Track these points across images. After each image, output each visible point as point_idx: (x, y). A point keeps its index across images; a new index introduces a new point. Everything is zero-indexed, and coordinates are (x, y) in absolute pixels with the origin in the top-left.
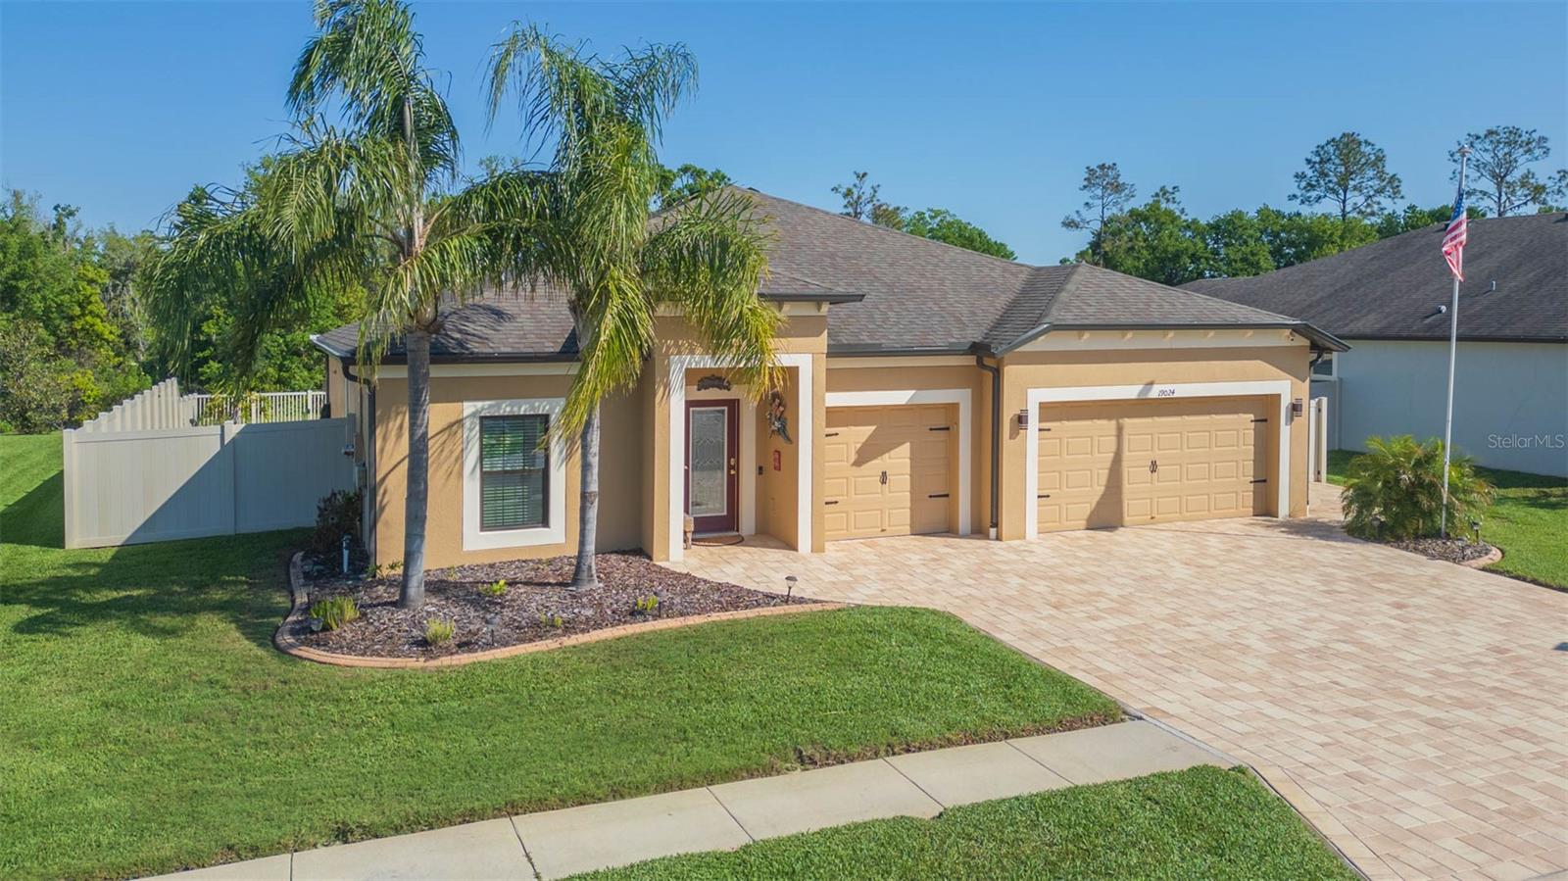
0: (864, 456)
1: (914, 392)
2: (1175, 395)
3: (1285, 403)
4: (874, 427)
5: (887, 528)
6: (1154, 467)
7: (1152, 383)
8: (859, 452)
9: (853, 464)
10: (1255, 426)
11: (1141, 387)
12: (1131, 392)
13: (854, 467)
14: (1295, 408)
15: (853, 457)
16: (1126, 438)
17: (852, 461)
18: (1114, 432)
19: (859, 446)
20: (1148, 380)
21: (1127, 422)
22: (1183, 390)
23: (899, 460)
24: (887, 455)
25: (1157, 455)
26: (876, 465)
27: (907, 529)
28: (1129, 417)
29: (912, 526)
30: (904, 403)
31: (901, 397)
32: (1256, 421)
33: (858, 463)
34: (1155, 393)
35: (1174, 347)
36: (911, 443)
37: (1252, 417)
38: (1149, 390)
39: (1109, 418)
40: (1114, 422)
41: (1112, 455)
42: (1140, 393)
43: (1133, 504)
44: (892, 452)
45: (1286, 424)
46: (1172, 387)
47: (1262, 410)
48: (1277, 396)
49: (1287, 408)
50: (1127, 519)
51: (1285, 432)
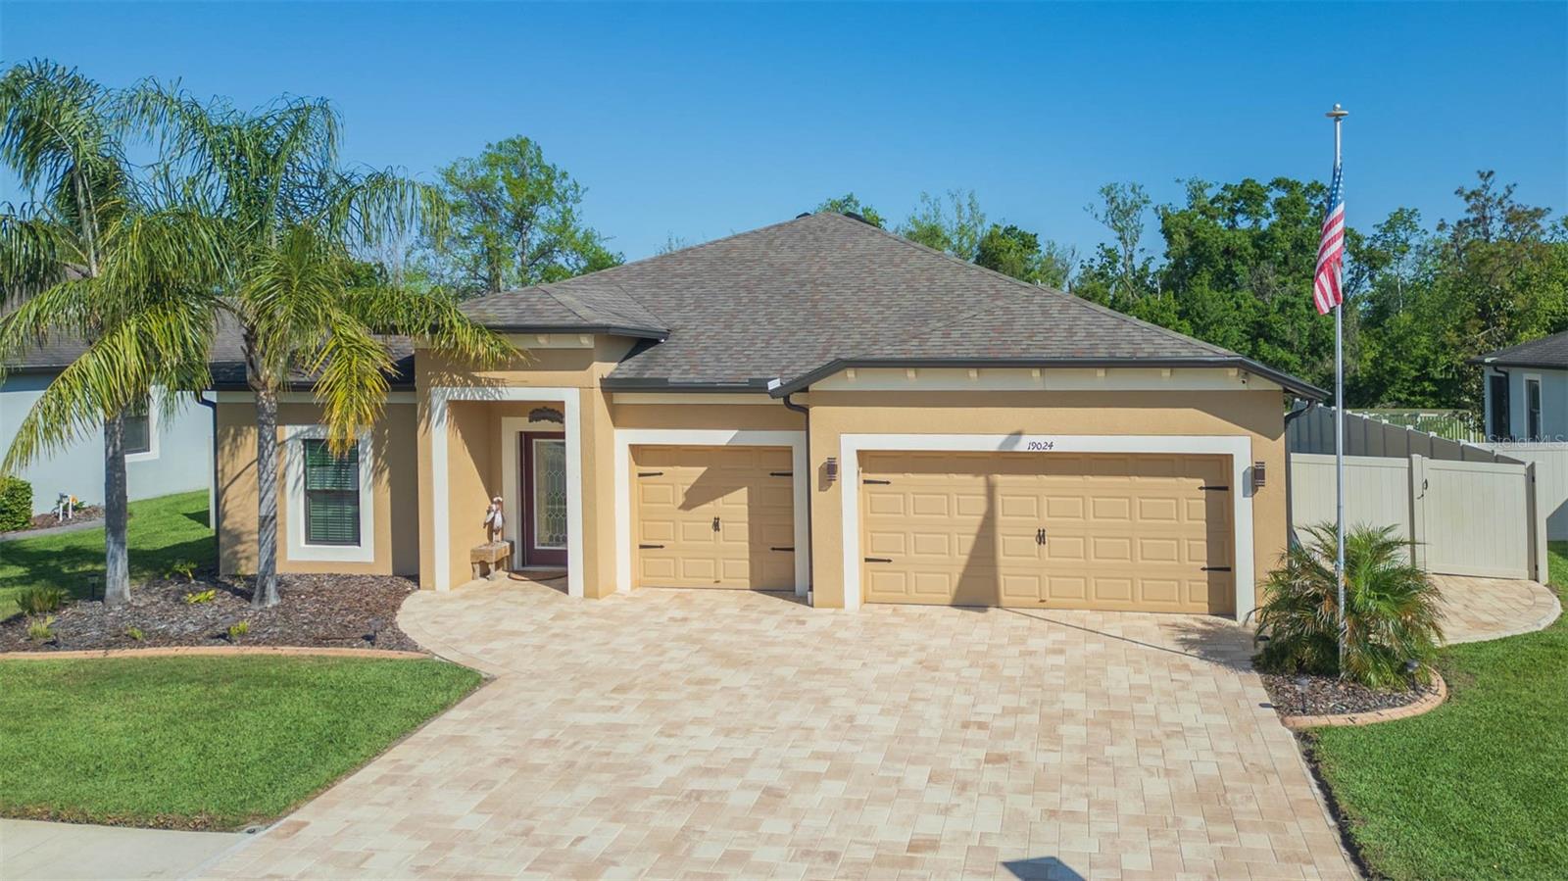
0: (695, 498)
1: (735, 432)
2: (1052, 450)
3: (1241, 466)
4: (705, 469)
5: (722, 580)
6: (1041, 538)
7: (1019, 433)
8: (686, 494)
9: (680, 508)
10: (1206, 493)
11: (1003, 438)
12: (991, 443)
13: (681, 511)
14: (1257, 475)
15: (681, 500)
16: (999, 499)
17: (681, 503)
18: (982, 490)
19: (687, 487)
20: (1016, 429)
21: (999, 479)
22: (1064, 444)
23: (735, 506)
24: (720, 499)
25: (1046, 522)
26: (708, 510)
27: (747, 583)
28: (1002, 473)
29: (751, 580)
30: (725, 444)
31: (722, 437)
32: (1207, 488)
33: (687, 506)
34: (1023, 445)
35: (1048, 388)
36: (749, 488)
37: (1202, 482)
38: (1017, 442)
39: (976, 473)
40: (981, 479)
41: (979, 519)
42: (1003, 444)
43: (1008, 582)
44: (725, 497)
45: (1244, 496)
46: (1049, 439)
47: (1215, 473)
48: (1229, 458)
49: (1244, 473)
50: (1004, 599)
51: (1243, 507)
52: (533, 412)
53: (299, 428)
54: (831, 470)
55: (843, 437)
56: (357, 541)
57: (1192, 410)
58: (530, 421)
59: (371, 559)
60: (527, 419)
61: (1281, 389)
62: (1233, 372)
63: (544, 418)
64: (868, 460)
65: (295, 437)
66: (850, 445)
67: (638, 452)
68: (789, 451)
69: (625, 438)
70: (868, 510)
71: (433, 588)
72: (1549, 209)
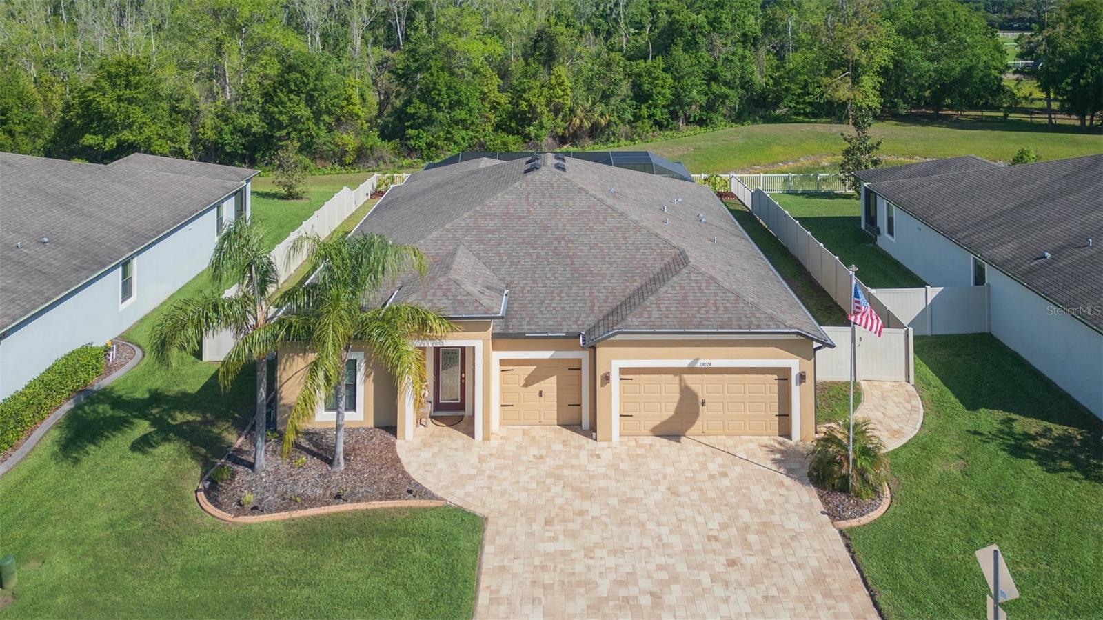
0: (529, 382)
1: (554, 352)
2: (711, 366)
3: (795, 372)
4: (535, 368)
5: (542, 421)
6: (703, 402)
7: (697, 359)
8: (526, 380)
9: (523, 386)
10: (779, 383)
11: (690, 361)
12: (685, 363)
13: (523, 388)
14: (802, 376)
15: (523, 382)
17: (523, 384)
18: (678, 382)
19: (526, 376)
20: (696, 357)
21: (687, 377)
22: (716, 363)
23: (550, 384)
24: (542, 382)
25: (706, 395)
26: (536, 387)
27: (555, 422)
29: (558, 420)
31: (546, 355)
32: (779, 380)
33: (526, 385)
34: (698, 365)
35: (709, 338)
36: (558, 376)
37: (776, 377)
38: (696, 363)
39: (675, 375)
40: (678, 377)
42: (689, 364)
44: (546, 381)
45: (796, 385)
46: (709, 361)
47: (783, 376)
48: (790, 369)
49: (796, 376)
51: (795, 390)
54: (607, 378)
55: (613, 362)
56: (354, 409)
57: (774, 348)
59: (362, 419)
62: (792, 335)
64: (625, 370)
66: (616, 365)
67: (503, 362)
68: (579, 361)
69: (497, 356)
70: (622, 391)
71: (404, 439)
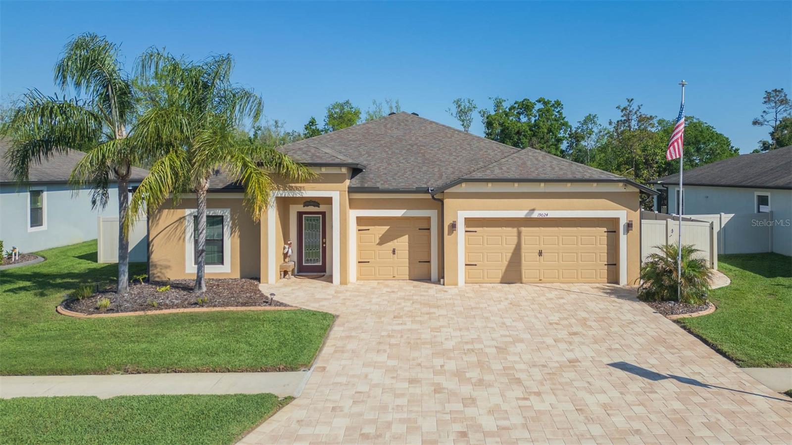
0: (384, 240)
1: (405, 210)
2: (548, 217)
3: (623, 222)
4: (388, 227)
5: (396, 276)
6: (540, 253)
7: (534, 210)
8: (380, 239)
9: (377, 244)
10: (607, 234)
11: (526, 212)
12: (522, 214)
13: (378, 246)
14: (629, 226)
16: (523, 238)
17: (377, 242)
18: (516, 234)
19: (381, 235)
20: (532, 208)
21: (523, 229)
22: (553, 214)
23: (402, 243)
24: (396, 241)
25: (542, 247)
26: (390, 245)
27: (407, 277)
28: (524, 227)
29: (409, 275)
30: (400, 216)
31: (399, 213)
32: (607, 232)
33: (380, 244)
34: (535, 215)
35: (547, 191)
36: (409, 236)
37: (605, 229)
38: (533, 213)
39: (513, 227)
40: (515, 230)
41: (514, 246)
42: (526, 215)
43: (526, 273)
44: (398, 239)
45: (624, 234)
46: (546, 212)
47: (612, 226)
48: (618, 219)
49: (624, 225)
50: (524, 280)
51: (623, 239)
52: (305, 203)
53: (192, 210)
54: (453, 226)
55: (459, 212)
56: (222, 263)
57: (604, 200)
58: (304, 206)
59: (229, 271)
60: (302, 206)
61: (638, 190)
62: (621, 184)
63: (311, 205)
64: (469, 222)
65: (190, 215)
66: (461, 216)
67: (360, 220)
68: (429, 219)
69: (353, 214)
70: (468, 242)
71: (267, 283)
72: (656, 116)
